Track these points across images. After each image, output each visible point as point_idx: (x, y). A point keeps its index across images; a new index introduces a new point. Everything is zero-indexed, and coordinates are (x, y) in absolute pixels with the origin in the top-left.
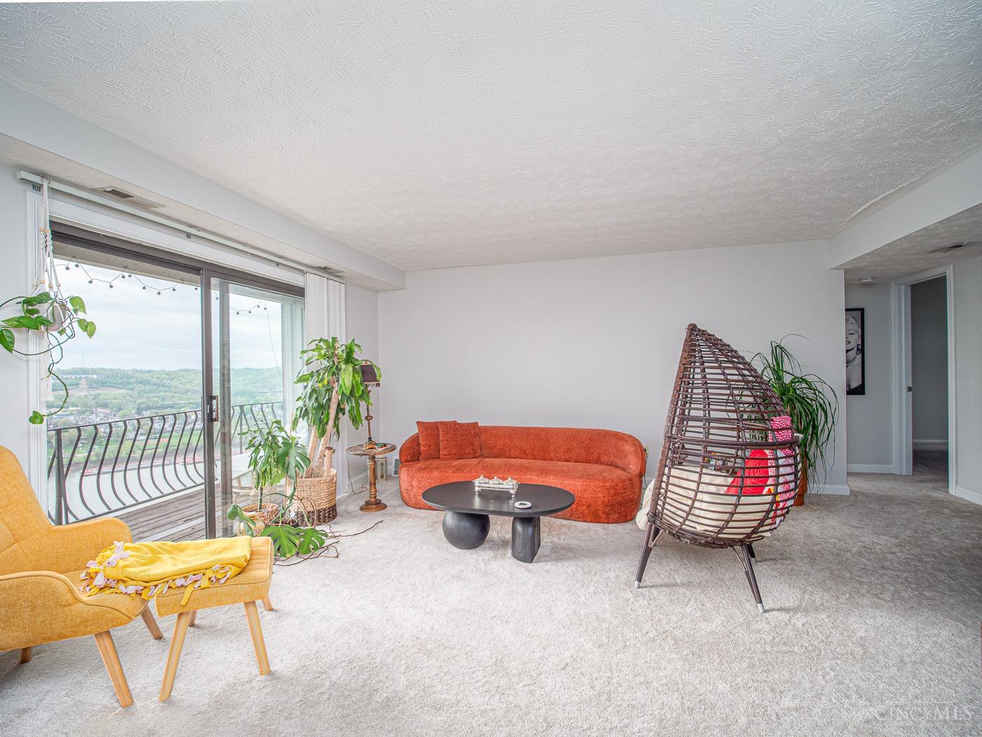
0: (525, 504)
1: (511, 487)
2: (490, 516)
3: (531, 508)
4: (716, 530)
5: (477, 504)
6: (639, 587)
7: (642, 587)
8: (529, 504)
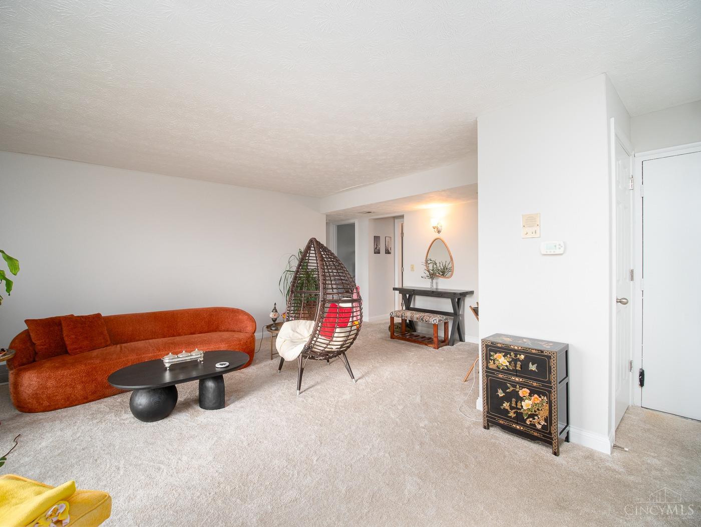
0: (225, 364)
1: (199, 356)
2: (176, 385)
3: (228, 366)
4: (339, 347)
5: (168, 377)
6: (300, 393)
7: (302, 392)
8: (227, 364)
